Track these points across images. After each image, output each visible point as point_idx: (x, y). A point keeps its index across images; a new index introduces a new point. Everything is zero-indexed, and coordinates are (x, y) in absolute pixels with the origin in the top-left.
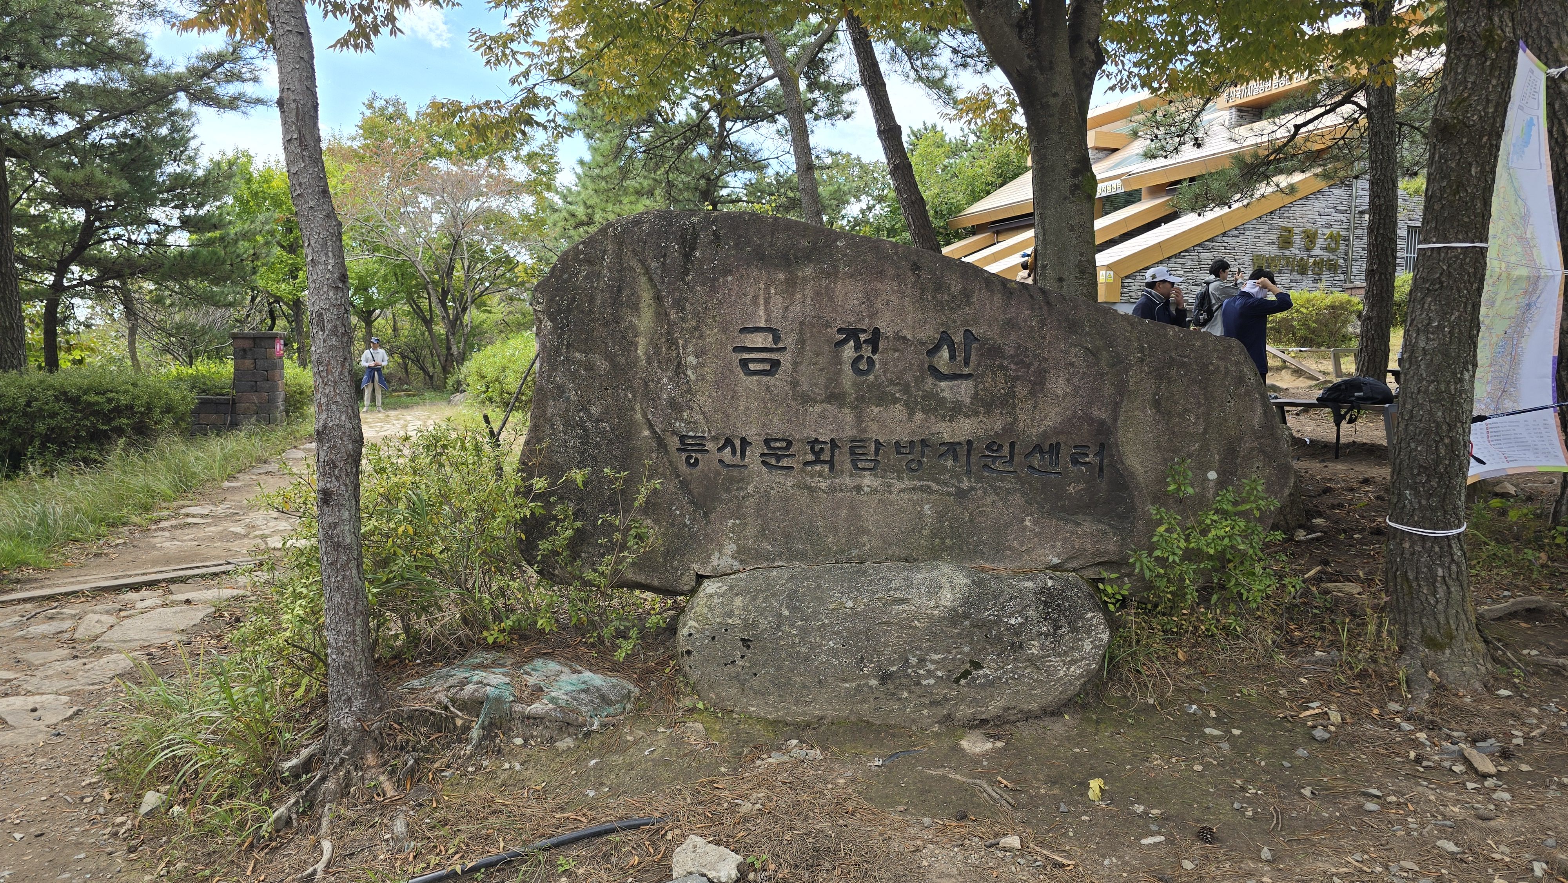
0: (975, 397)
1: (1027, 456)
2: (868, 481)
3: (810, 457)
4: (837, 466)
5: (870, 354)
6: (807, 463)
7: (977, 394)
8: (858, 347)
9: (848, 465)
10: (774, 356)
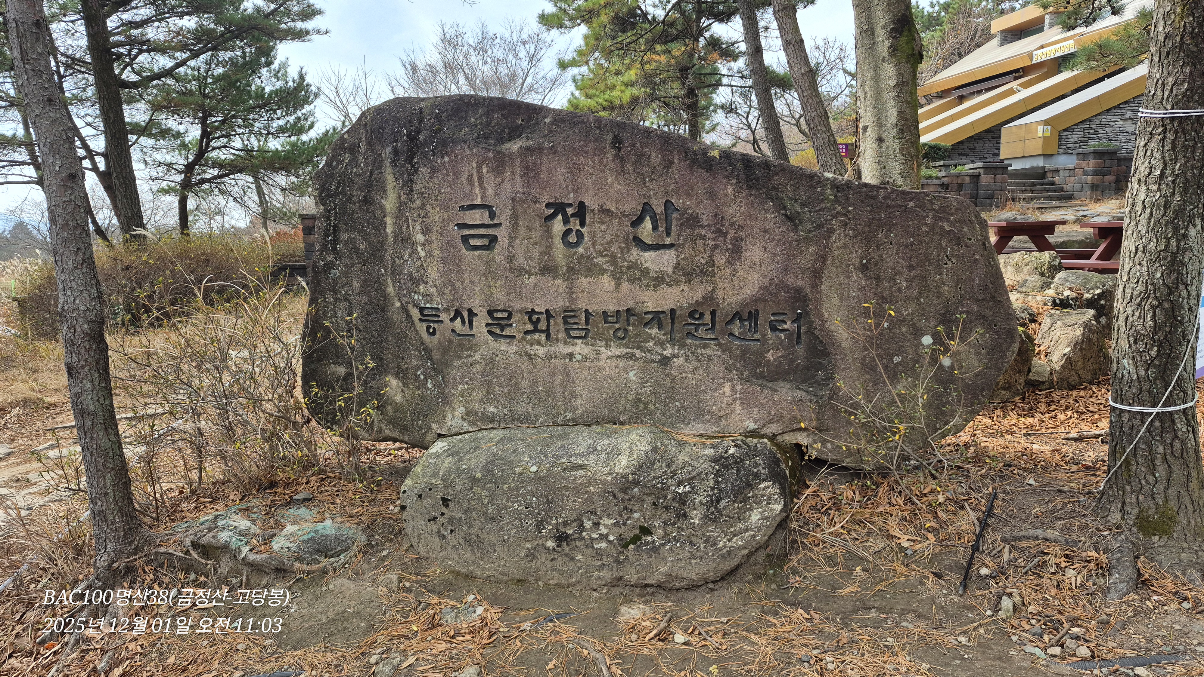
0: (677, 267)
1: (727, 323)
2: (580, 348)
3: (529, 327)
4: (553, 335)
5: (578, 227)
6: (527, 332)
7: (678, 264)
8: (566, 221)
9: (562, 335)
10: (491, 232)
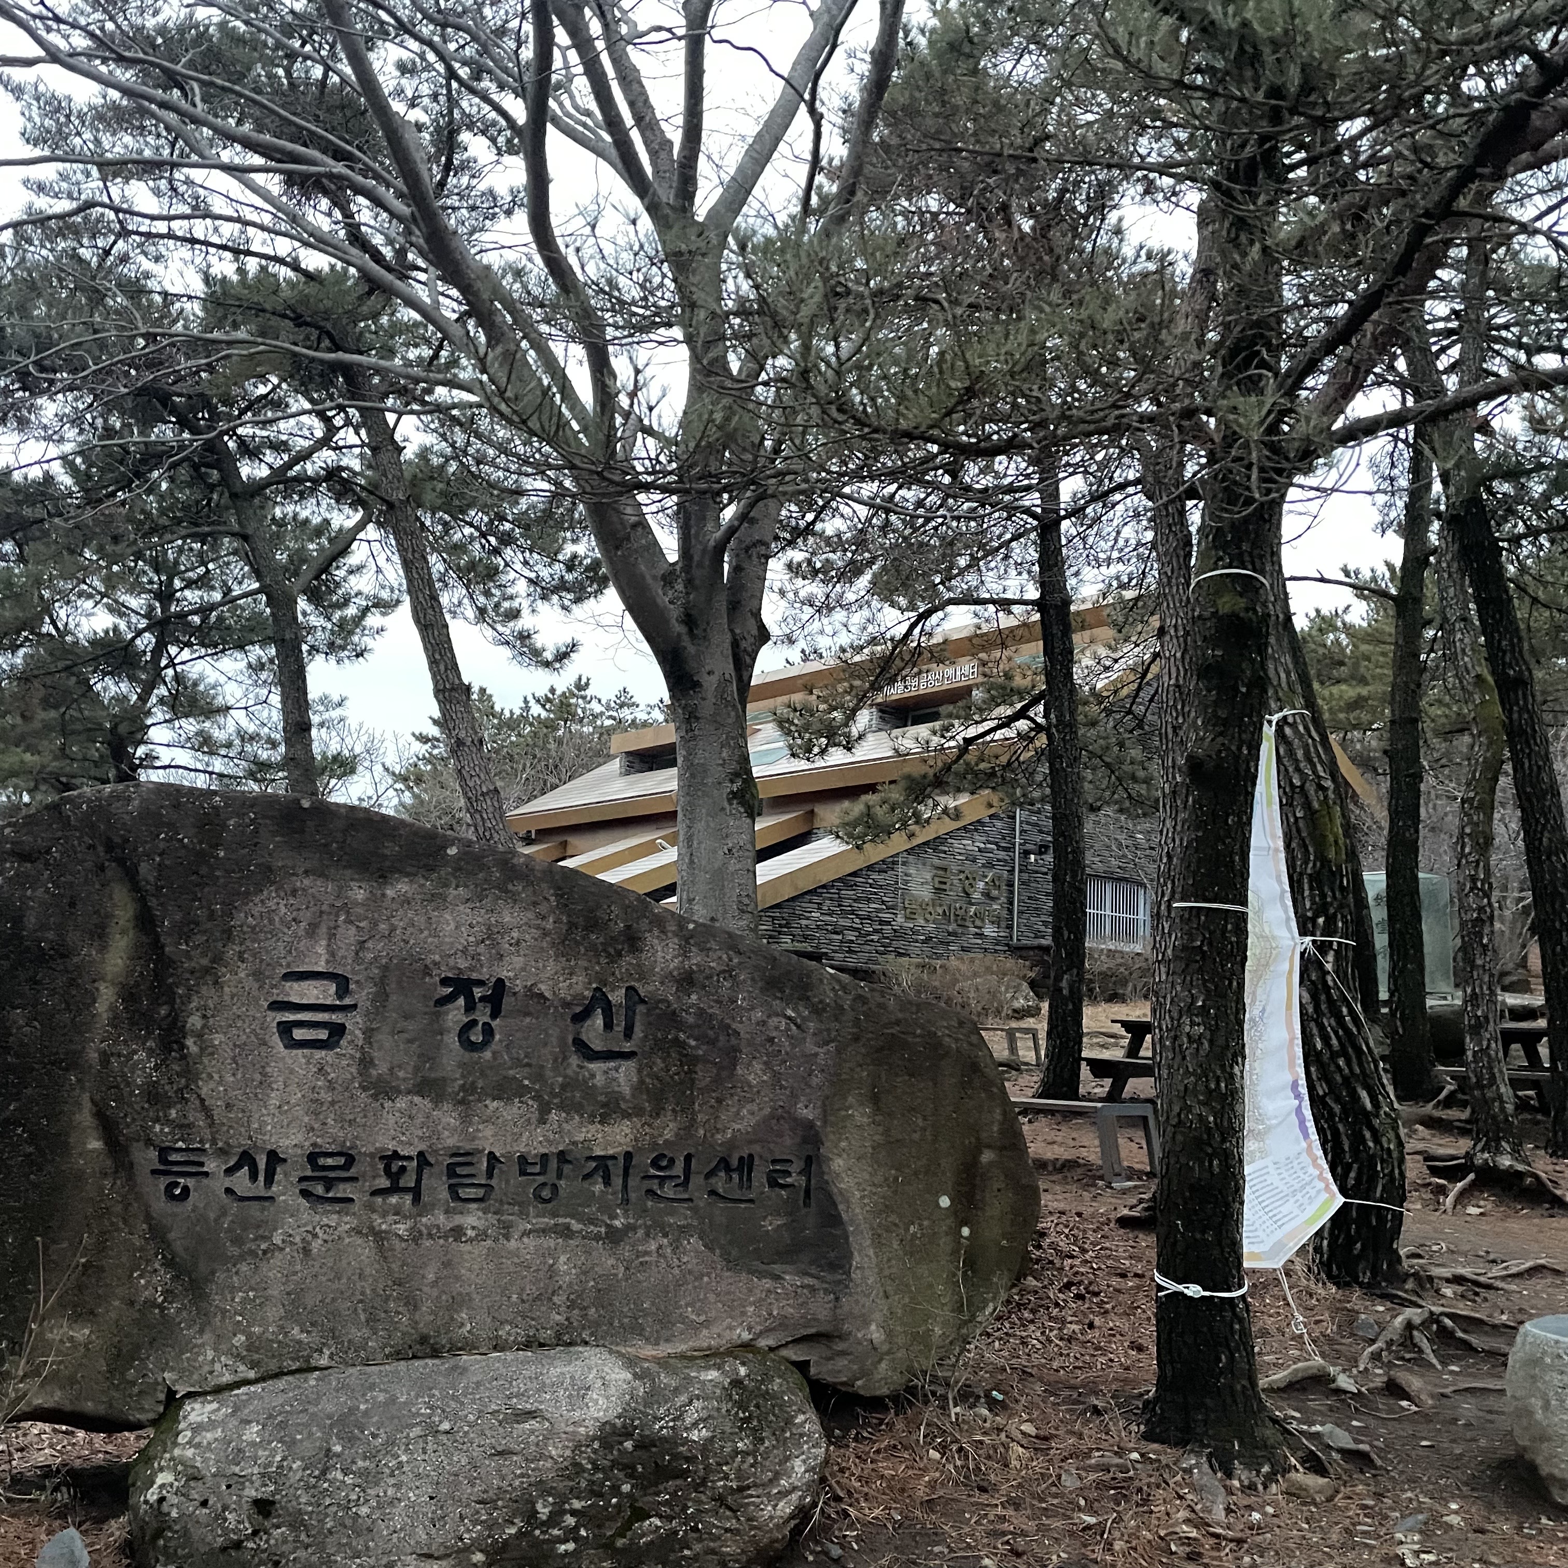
0: (640, 1087)
1: (708, 1176)
2: (472, 1219)
3: (384, 1183)
4: (425, 1198)
5: (487, 1019)
6: (376, 1193)
7: (641, 1082)
8: (470, 1007)
9: (444, 1194)
10: (335, 1018)
